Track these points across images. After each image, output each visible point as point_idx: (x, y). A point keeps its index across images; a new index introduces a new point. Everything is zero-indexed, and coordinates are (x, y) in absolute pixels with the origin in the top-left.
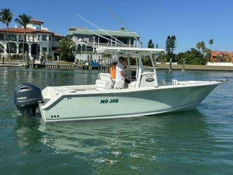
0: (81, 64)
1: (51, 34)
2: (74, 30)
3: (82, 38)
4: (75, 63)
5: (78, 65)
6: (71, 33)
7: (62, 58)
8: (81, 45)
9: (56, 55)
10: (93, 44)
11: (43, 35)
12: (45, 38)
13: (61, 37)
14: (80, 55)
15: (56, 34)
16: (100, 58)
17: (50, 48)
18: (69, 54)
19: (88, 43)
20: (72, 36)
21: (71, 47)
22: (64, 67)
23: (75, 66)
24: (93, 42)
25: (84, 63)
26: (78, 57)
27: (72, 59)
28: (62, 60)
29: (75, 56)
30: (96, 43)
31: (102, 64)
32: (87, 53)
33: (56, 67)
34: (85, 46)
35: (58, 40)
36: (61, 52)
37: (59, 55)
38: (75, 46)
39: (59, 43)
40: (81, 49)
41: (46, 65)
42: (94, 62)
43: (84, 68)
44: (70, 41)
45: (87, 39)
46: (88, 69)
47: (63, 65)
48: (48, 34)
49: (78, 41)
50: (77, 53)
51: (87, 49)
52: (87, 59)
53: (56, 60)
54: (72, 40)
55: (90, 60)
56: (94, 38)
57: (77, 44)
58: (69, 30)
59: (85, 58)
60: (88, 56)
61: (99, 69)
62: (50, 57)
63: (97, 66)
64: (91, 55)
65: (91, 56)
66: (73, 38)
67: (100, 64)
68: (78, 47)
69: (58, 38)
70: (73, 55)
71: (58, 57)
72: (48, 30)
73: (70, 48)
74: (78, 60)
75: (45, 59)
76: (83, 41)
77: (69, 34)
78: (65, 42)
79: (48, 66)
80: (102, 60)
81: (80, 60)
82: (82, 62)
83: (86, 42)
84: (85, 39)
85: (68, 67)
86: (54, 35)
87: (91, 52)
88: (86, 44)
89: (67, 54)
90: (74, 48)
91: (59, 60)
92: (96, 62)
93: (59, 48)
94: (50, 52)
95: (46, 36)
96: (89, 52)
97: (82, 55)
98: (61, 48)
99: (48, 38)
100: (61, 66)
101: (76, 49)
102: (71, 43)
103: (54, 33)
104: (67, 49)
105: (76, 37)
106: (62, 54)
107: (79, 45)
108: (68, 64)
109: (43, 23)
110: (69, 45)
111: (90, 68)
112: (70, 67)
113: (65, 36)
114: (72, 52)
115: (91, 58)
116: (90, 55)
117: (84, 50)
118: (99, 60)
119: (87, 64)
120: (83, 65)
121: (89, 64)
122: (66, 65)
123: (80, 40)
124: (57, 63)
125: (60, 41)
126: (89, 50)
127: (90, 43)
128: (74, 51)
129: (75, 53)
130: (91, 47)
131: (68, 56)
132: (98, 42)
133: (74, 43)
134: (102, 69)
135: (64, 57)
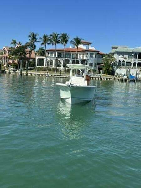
0: (120, 77)
1: (97, 52)
2: (116, 48)
3: (122, 55)
4: (115, 76)
5: (118, 78)
6: (114, 51)
7: (104, 72)
8: (121, 61)
9: (99, 69)
10: (131, 60)
11: (90, 54)
12: (92, 55)
13: (104, 54)
14: (120, 69)
15: (101, 52)
16: (138, 73)
17: (95, 64)
18: (111, 69)
19: (128, 59)
20: (113, 54)
21: (112, 62)
22: (106, 79)
23: (115, 79)
24: (132, 58)
25: (123, 76)
26: (118, 71)
27: (113, 73)
28: (104, 74)
29: (115, 70)
30: (134, 59)
31: (139, 78)
32: (126, 68)
33: (99, 79)
34: (125, 62)
35: (103, 57)
36: (103, 67)
37: (102, 69)
38: (116, 62)
39: (103, 59)
40: (120, 64)
41: (91, 77)
42: (132, 75)
43: (122, 80)
44: (112, 57)
45: (127, 56)
46: (126, 81)
47: (105, 77)
48: (94, 53)
49: (119, 58)
50: (117, 68)
51: (126, 65)
52: (125, 73)
53: (100, 73)
54: (114, 57)
55: (128, 73)
56: (133, 54)
57: (117, 60)
58: (112, 49)
59: (124, 72)
60: (127, 70)
61: (136, 81)
62: (94, 71)
63: (135, 79)
64: (130, 69)
65: (130, 71)
66: (115, 55)
67: (137, 77)
68: (118, 63)
69: (103, 55)
70: (114, 69)
71: (101, 71)
72: (94, 49)
73: (111, 64)
74: (117, 74)
75: (91, 72)
76: (123, 58)
77: (111, 52)
78: (108, 59)
79: (93, 78)
80: (139, 74)
81: (119, 73)
82: (121, 76)
83: (125, 58)
84: (125, 56)
85: (109, 79)
86: (99, 53)
87: (129, 67)
88: (125, 60)
89: (109, 69)
90: (115, 63)
91: (102, 73)
92: (134, 75)
93: (103, 64)
94: (95, 66)
95: (93, 54)
96: (128, 67)
97: (121, 69)
98: (104, 64)
99: (94, 55)
100: (103, 78)
101: (117, 64)
102: (112, 59)
103: (99, 52)
104: (109, 64)
105: (118, 54)
106: (104, 69)
107: (120, 61)
108: (109, 76)
109: (91, 44)
110: (111, 61)
111: (127, 80)
112: (110, 79)
113: (108, 53)
114: (113, 66)
115: (129, 72)
116: (128, 70)
117: (123, 65)
118: (137, 74)
119: (125, 77)
120: (122, 78)
121: (127, 77)
122: (107, 77)
123: (121, 56)
124: (100, 75)
125: (104, 58)
126: (128, 65)
127: (129, 59)
128: (115, 66)
129: (116, 68)
130: (130, 63)
131: (110, 70)
132: (136, 58)
133: (115, 59)
134: (139, 81)
135: (106, 71)
